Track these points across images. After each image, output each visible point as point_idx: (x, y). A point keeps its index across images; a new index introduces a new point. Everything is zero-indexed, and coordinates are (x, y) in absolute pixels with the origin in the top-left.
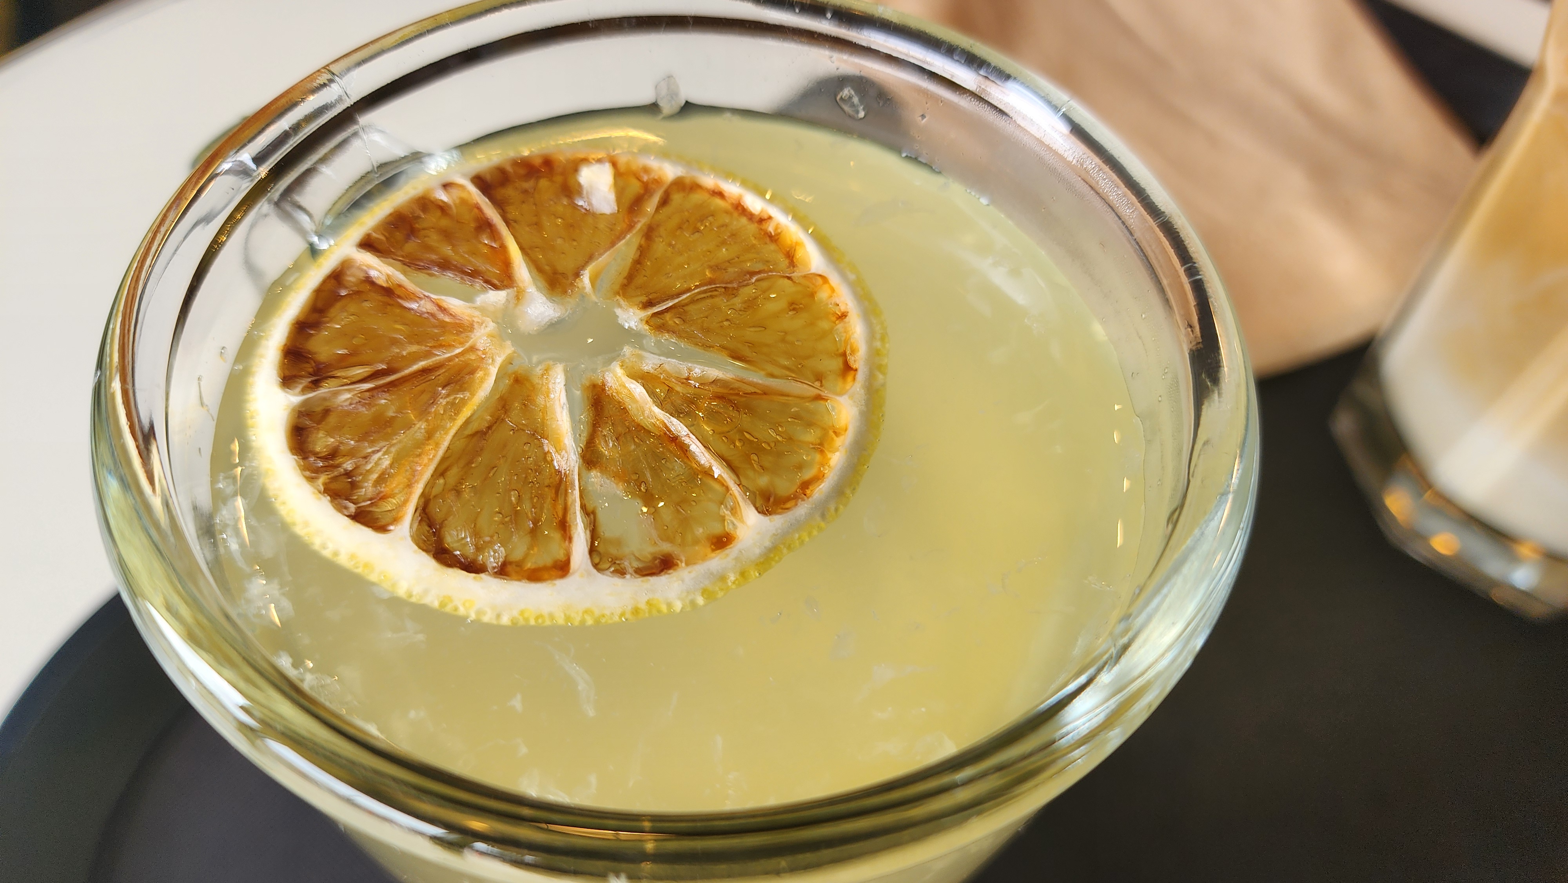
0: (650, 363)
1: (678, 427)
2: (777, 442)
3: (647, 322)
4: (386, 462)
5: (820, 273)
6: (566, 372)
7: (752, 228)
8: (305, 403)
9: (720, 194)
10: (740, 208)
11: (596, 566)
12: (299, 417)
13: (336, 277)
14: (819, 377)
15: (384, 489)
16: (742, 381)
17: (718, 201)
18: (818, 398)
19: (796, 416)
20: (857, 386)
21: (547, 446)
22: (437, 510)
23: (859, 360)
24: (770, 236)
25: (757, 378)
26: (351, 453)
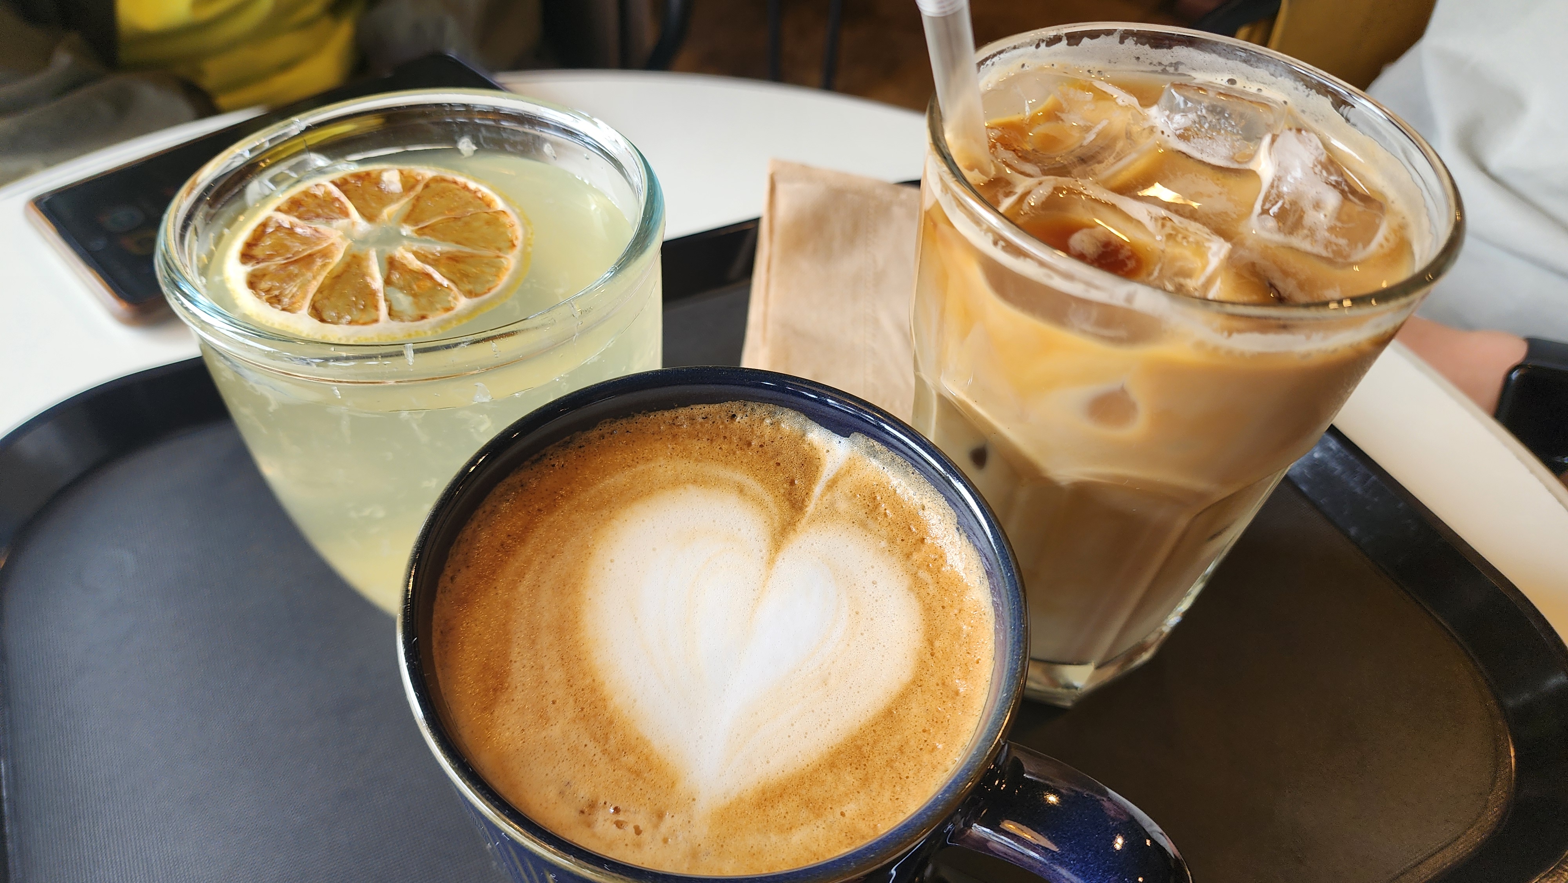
0: (416, 247)
1: (430, 269)
2: (476, 273)
3: (416, 233)
4: (295, 289)
5: (502, 210)
6: (377, 252)
7: (472, 195)
8: (254, 270)
9: (455, 183)
10: (466, 188)
11: (391, 319)
12: (252, 277)
13: (264, 225)
14: (499, 249)
15: (294, 300)
16: (460, 251)
17: (454, 186)
18: (498, 257)
19: (487, 264)
20: (517, 251)
21: (369, 279)
22: (318, 305)
23: (519, 243)
24: (479, 198)
25: (468, 250)
26: (278, 288)
